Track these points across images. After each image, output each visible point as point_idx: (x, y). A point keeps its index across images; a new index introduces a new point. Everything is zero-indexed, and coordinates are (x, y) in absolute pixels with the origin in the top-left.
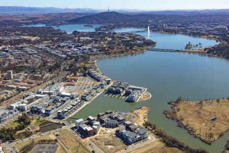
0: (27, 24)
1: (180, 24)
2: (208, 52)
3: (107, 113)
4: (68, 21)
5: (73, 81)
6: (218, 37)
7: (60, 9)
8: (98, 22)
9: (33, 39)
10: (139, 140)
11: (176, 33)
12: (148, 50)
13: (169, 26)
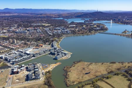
3: (33, 64)
4: (75, 17)
5: (40, 47)
8: (90, 17)
9: (47, 25)
10: (34, 79)
11: (127, 24)
12: (99, 33)
13: (128, 20)
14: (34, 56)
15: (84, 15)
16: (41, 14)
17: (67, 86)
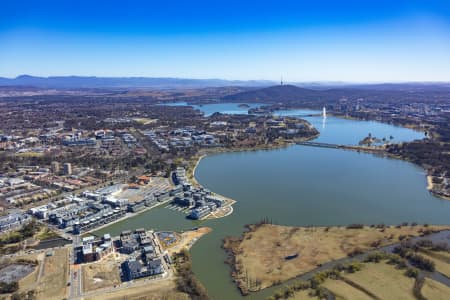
0: (164, 102)
1: (386, 105)
2: (390, 151)
3: (135, 233)
4: (221, 98)
5: (142, 183)
6: (432, 127)
7: (227, 81)
8: (262, 100)
9: (148, 122)
10: (145, 275)
11: (367, 119)
13: (367, 107)
14: (130, 210)
15: (246, 93)
16: (124, 93)
17: (244, 295)
